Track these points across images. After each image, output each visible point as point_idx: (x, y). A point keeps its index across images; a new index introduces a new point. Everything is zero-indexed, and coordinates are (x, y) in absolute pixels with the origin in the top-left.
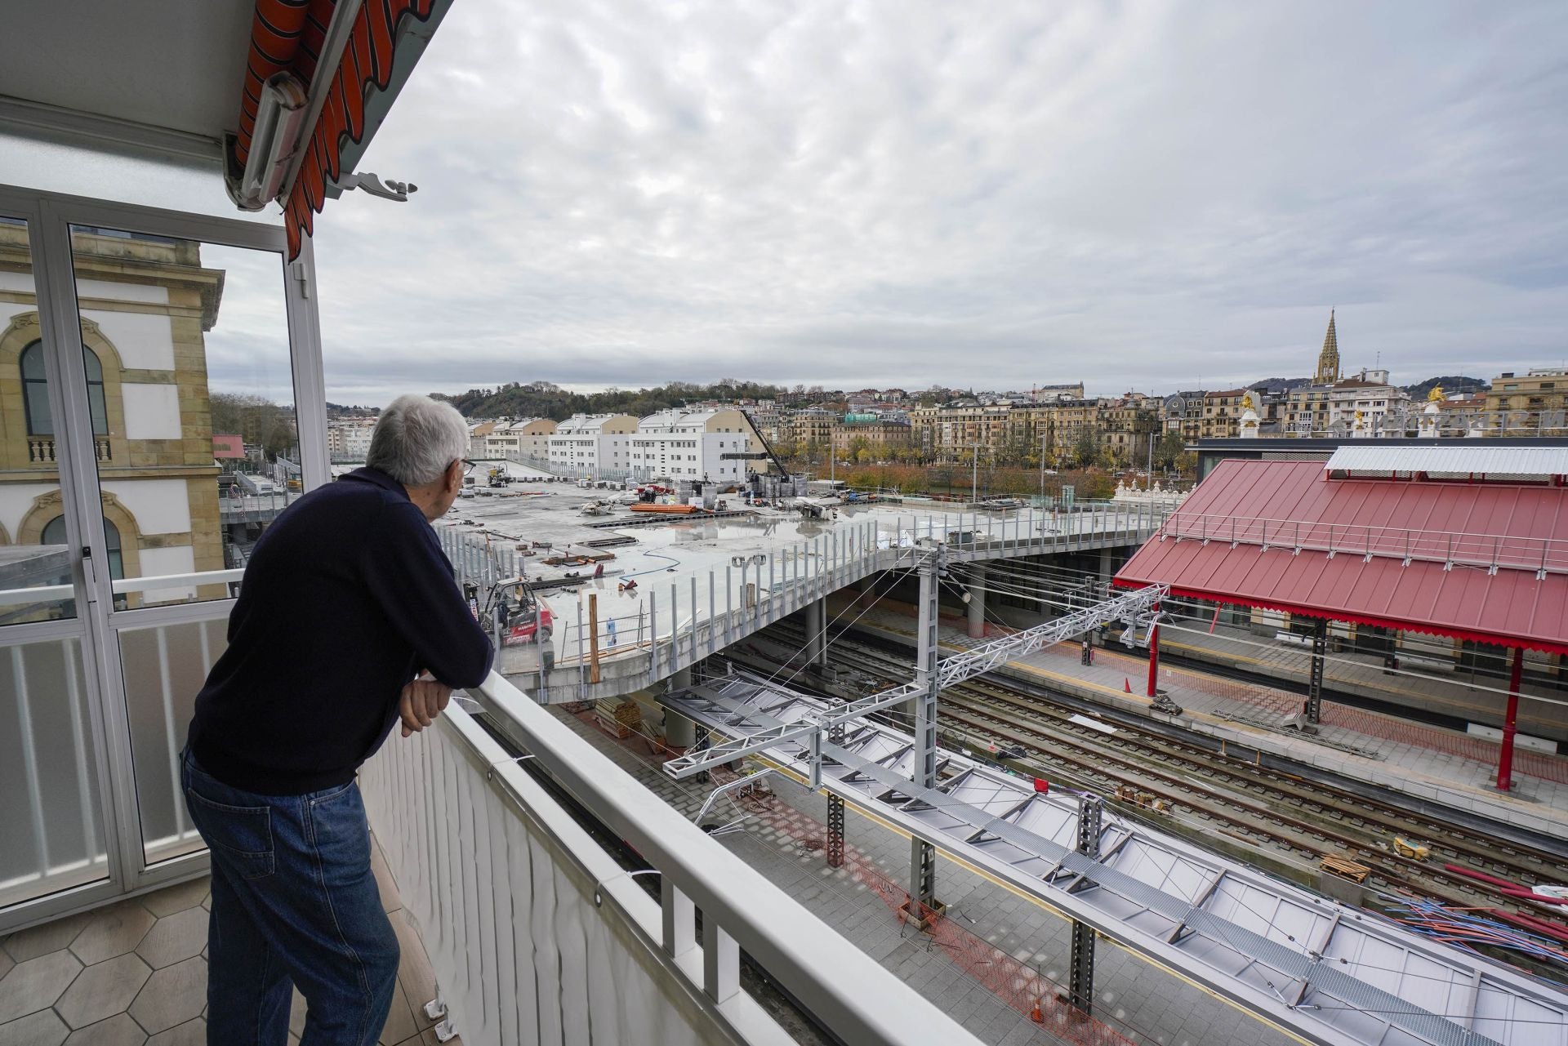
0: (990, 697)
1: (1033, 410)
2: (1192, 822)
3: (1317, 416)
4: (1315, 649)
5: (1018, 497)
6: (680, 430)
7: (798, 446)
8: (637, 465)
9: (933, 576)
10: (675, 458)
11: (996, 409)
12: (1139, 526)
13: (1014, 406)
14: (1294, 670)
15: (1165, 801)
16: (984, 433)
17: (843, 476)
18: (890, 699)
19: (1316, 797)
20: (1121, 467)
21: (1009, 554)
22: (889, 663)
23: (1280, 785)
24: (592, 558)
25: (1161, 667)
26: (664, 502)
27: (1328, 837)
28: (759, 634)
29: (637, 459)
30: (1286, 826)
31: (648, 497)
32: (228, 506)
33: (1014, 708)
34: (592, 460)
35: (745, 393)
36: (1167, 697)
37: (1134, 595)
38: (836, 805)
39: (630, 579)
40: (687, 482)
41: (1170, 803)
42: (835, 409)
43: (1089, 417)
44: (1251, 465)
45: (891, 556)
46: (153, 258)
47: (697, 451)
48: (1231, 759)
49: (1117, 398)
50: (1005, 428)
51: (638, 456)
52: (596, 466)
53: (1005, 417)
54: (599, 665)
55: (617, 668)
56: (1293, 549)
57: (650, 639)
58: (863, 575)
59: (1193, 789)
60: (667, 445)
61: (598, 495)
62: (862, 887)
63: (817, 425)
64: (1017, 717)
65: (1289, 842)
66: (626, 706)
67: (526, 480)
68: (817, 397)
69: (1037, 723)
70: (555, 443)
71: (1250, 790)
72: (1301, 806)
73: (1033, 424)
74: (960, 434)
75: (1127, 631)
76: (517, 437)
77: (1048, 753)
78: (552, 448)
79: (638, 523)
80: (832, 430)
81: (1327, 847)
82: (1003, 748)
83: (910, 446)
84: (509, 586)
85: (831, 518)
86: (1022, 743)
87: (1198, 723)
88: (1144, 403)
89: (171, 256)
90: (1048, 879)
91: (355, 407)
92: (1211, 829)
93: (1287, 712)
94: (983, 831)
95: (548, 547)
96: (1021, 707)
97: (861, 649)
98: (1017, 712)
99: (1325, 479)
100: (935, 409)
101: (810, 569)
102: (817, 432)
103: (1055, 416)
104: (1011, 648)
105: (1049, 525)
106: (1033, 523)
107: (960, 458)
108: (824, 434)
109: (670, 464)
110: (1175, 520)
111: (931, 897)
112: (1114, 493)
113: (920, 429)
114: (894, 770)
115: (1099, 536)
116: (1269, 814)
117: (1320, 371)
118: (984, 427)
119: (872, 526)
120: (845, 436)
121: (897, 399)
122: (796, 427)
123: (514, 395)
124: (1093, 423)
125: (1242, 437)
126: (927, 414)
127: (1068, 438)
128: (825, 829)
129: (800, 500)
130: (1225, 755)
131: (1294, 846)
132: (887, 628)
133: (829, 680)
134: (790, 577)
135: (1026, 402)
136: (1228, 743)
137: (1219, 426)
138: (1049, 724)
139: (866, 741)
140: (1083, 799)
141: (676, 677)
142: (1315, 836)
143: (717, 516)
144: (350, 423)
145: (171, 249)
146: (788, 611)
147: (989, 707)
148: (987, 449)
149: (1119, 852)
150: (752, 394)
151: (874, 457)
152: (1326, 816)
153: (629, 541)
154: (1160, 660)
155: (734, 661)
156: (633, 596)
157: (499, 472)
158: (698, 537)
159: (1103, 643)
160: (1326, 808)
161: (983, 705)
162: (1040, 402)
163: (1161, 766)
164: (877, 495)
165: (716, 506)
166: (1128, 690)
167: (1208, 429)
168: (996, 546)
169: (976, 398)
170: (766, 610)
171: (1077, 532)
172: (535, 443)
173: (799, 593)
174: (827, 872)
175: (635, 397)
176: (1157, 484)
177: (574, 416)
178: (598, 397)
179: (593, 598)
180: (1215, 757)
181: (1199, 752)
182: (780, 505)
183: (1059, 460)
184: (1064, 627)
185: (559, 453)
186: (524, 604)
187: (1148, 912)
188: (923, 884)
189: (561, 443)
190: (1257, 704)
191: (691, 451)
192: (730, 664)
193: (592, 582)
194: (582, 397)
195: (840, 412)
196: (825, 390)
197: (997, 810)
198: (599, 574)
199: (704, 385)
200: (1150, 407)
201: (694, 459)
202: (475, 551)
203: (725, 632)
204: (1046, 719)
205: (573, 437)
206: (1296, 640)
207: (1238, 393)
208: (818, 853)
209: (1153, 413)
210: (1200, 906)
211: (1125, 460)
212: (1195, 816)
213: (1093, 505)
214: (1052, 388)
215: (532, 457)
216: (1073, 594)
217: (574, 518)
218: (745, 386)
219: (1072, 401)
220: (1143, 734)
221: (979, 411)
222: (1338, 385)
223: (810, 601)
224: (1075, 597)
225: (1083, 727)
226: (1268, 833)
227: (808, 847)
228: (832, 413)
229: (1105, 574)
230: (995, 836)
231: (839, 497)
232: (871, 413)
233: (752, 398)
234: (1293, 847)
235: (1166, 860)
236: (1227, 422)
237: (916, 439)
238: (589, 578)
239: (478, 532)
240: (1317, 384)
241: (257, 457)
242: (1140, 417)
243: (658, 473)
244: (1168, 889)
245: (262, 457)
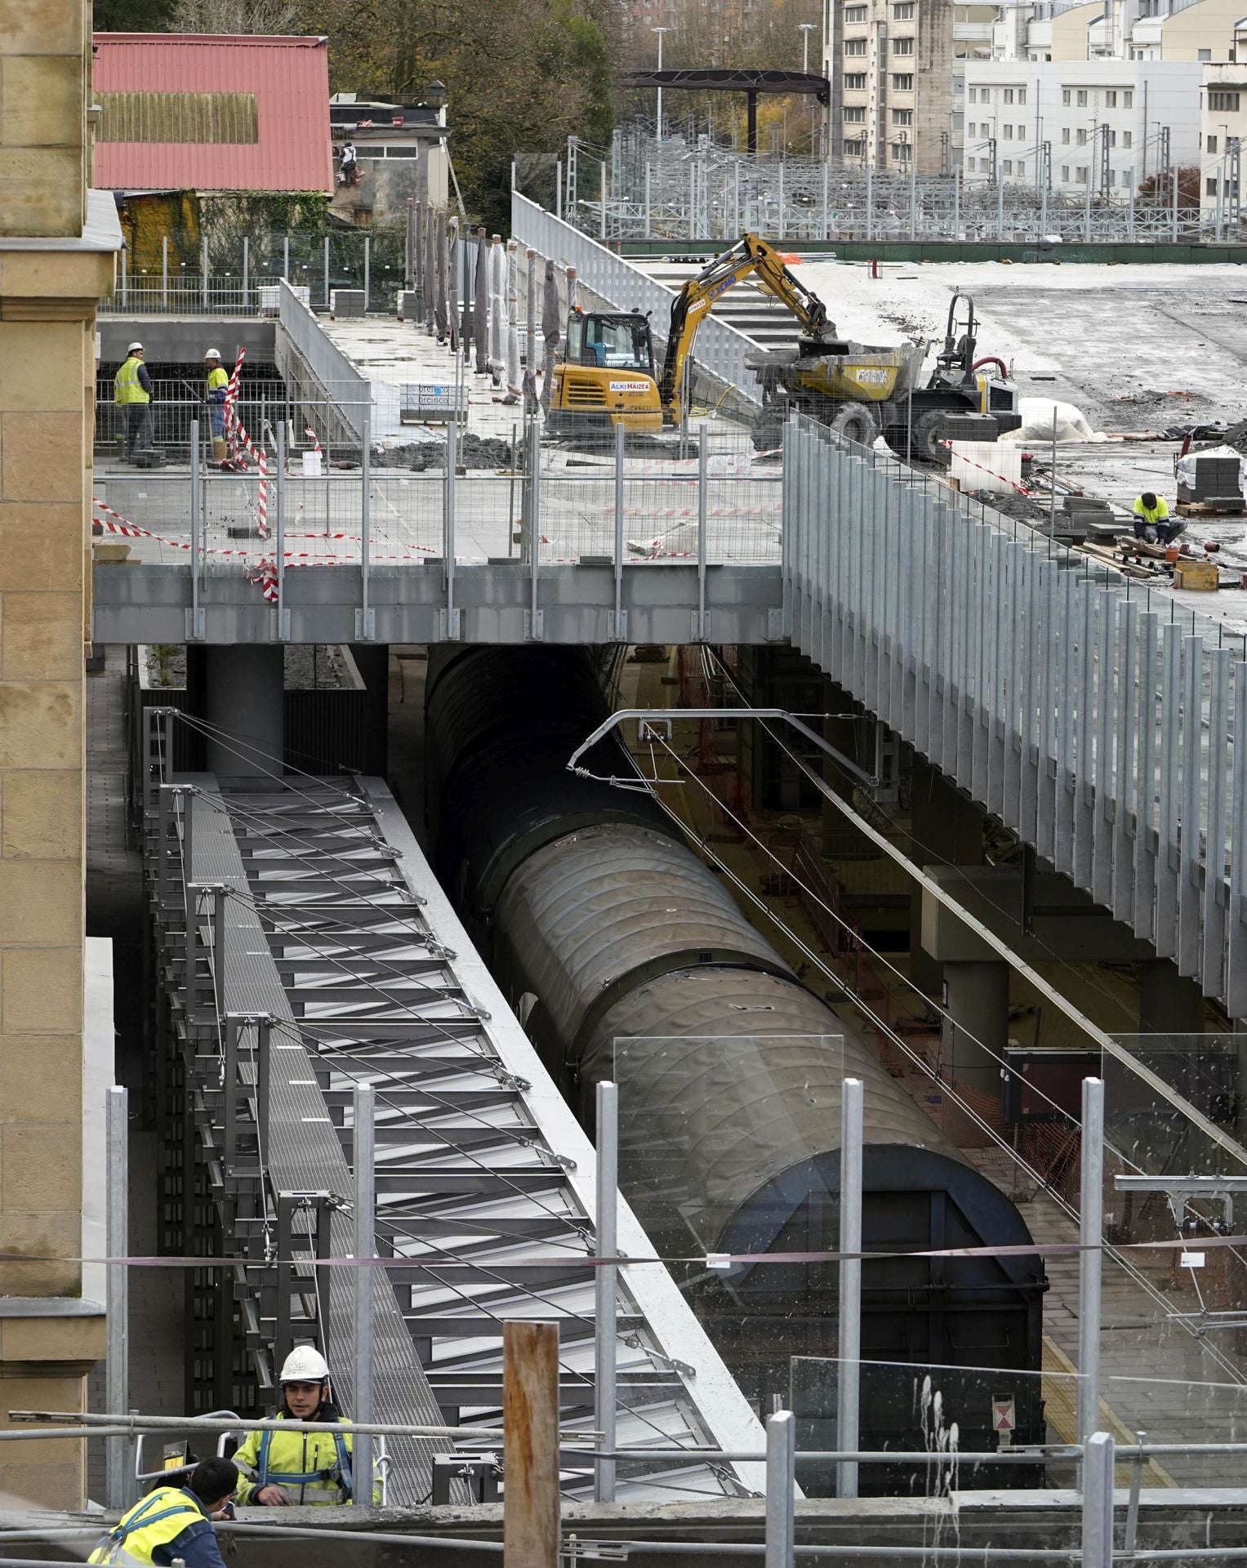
245: (437, 192)
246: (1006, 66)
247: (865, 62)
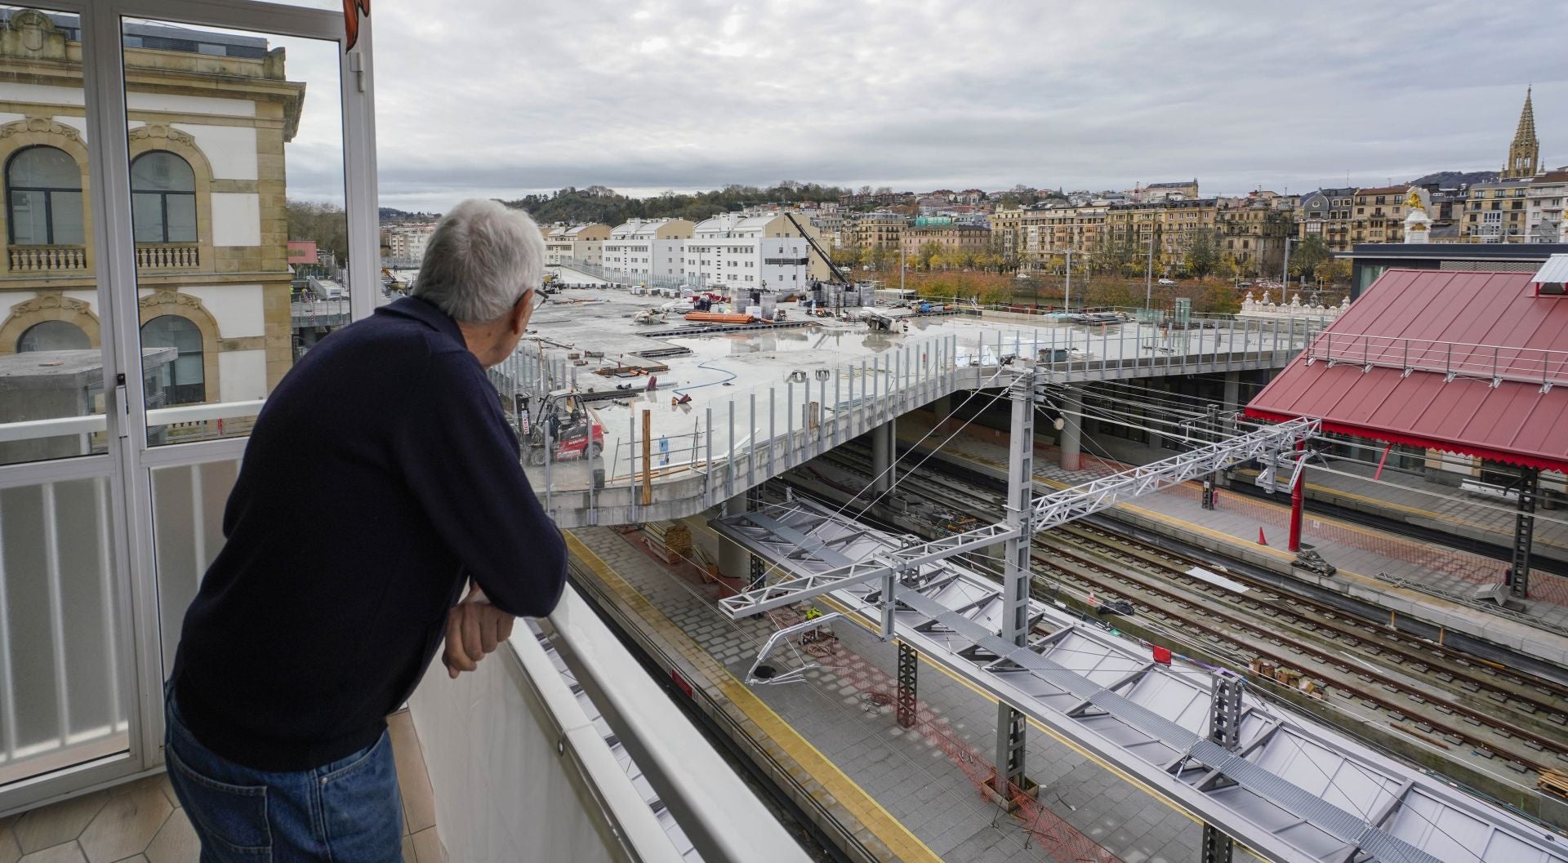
0: (1088, 541)
1: (1136, 211)
2: (1353, 710)
3: (1509, 216)
4: (1521, 505)
5: (1117, 310)
6: (737, 235)
7: (863, 252)
8: (692, 271)
9: (1028, 401)
10: (732, 264)
11: (1091, 211)
12: (1275, 346)
13: (1113, 207)
14: (1487, 528)
15: (1316, 681)
16: (1076, 238)
17: (914, 285)
18: (976, 541)
19: (1527, 692)
20: (1246, 277)
21: (1111, 375)
22: (966, 495)
23: (1473, 673)
24: (645, 369)
25: (1306, 517)
26: (720, 311)
27: (1546, 746)
28: (823, 458)
29: (692, 266)
30: (1484, 726)
31: (704, 306)
32: (300, 310)
33: (1117, 555)
34: (645, 266)
35: (805, 195)
36: (1315, 553)
37: (1275, 430)
38: (908, 658)
39: (684, 393)
40: (744, 290)
41: (1323, 684)
42: (905, 212)
43: (1206, 219)
44: (1426, 276)
45: (972, 374)
46: (244, 73)
47: (755, 257)
48: (1402, 635)
49: (1241, 196)
50: (1102, 232)
51: (691, 262)
52: (650, 272)
53: (1102, 220)
54: (651, 486)
55: (670, 490)
56: (1491, 380)
57: (705, 459)
58: (939, 395)
59: (1352, 669)
60: (724, 251)
61: (651, 303)
62: (938, 754)
63: (884, 229)
64: (1121, 565)
65: (1490, 747)
66: (677, 530)
67: (579, 287)
68: (884, 199)
69: (1147, 575)
70: (609, 248)
71: (1431, 676)
72: (1505, 702)
73: (1135, 228)
74: (1048, 239)
75: (1265, 472)
76: (571, 243)
77: (1161, 611)
78: (606, 254)
79: (692, 332)
80: (901, 234)
81: (1545, 758)
82: (1106, 602)
83: (990, 252)
84: (562, 397)
85: (901, 330)
86: (1128, 597)
87: (1357, 587)
88: (1274, 203)
89: (260, 71)
90: (1173, 770)
91: (419, 213)
92: (1379, 721)
93: (1480, 582)
94: (1088, 704)
95: (600, 356)
96: (1125, 555)
97: (934, 478)
98: (1121, 560)
99: (1534, 294)
100: (1019, 211)
101: (878, 388)
102: (884, 235)
103: (1163, 218)
104: (1120, 487)
105: (1162, 343)
106: (1141, 340)
107: (1047, 265)
108: (892, 239)
109: (726, 270)
110: (1325, 340)
111: (1021, 774)
112: (1240, 308)
113: (1001, 233)
114: (976, 622)
115: (1224, 357)
116: (1460, 709)
117: (1512, 161)
118: (1076, 231)
119: (950, 341)
120: (915, 241)
121: (974, 200)
122: (861, 231)
123: (570, 200)
124: (1211, 226)
125: (1407, 242)
126: (1010, 216)
127: (1179, 244)
128: (894, 682)
129: (866, 311)
130: (1394, 629)
131: (1496, 753)
132: (964, 455)
133: (898, 511)
134: (857, 395)
135: (1127, 202)
136: (1399, 615)
137: (1374, 229)
138: (1162, 576)
139: (944, 585)
140: (1218, 677)
141: (731, 502)
142: (1528, 743)
143: (775, 327)
144: (414, 229)
145: (259, 64)
146: (855, 434)
147: (1086, 551)
148: (1080, 256)
149: (1264, 745)
150: (813, 196)
151: (948, 264)
152: (1541, 718)
153: (683, 351)
154: (1306, 508)
155: (793, 485)
156: (686, 411)
157: (553, 278)
158: (756, 349)
159: (1228, 483)
160: (1540, 707)
161: (1079, 549)
162: (1145, 202)
163: (1308, 636)
164: (954, 305)
165: (775, 316)
166: (1263, 542)
167: (1359, 233)
168: (1096, 366)
169: (1066, 199)
170: (830, 432)
171: (1194, 351)
172: (589, 249)
173: (867, 414)
174: (897, 731)
175: (691, 201)
176: (1296, 297)
177: (628, 221)
178: (654, 201)
179: (647, 414)
180: (1381, 631)
181: (1358, 623)
182: (844, 315)
183: (1168, 268)
184: (1186, 464)
185: (612, 259)
186: (575, 417)
187: (1305, 825)
188: (1011, 757)
189: (615, 249)
190: (1439, 569)
191: (748, 257)
192: (789, 489)
193: (644, 394)
194: (637, 201)
195: (910, 215)
196: (894, 192)
197: (1105, 680)
198: (652, 386)
199: (763, 187)
200: (1282, 207)
201: (752, 265)
202: (527, 359)
203: (786, 455)
204: (1157, 570)
205: (628, 242)
206: (1490, 491)
207: (1399, 190)
208: (886, 709)
209: (1287, 214)
210: (1379, 825)
211: (1251, 269)
212: (1356, 703)
213: (1217, 322)
214: (1159, 186)
215: (586, 263)
216: (1192, 425)
217: (626, 326)
218: (806, 189)
219: (1184, 201)
220: (1284, 596)
221: (1071, 213)
222: (1538, 179)
223: (879, 423)
224: (1194, 428)
225: (1205, 582)
226: (1457, 733)
227: (874, 701)
228: (901, 216)
229: (1231, 401)
230: (1103, 711)
231: (910, 308)
232: (945, 215)
233: (814, 200)
234: (1496, 755)
235: (1330, 762)
236: (1384, 224)
237: (996, 244)
238: (641, 390)
239: (531, 340)
240: (1507, 177)
241: (329, 262)
242: (1270, 219)
243: (712, 281)
244: (1334, 798)
245: (333, 263)
246: (416, 244)
247: (396, 244)
